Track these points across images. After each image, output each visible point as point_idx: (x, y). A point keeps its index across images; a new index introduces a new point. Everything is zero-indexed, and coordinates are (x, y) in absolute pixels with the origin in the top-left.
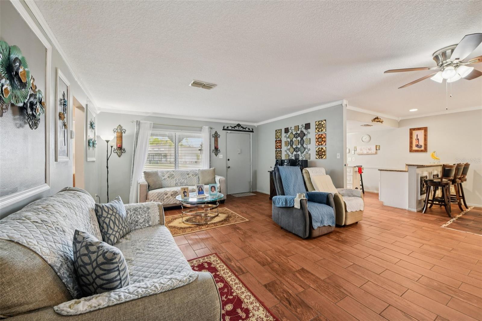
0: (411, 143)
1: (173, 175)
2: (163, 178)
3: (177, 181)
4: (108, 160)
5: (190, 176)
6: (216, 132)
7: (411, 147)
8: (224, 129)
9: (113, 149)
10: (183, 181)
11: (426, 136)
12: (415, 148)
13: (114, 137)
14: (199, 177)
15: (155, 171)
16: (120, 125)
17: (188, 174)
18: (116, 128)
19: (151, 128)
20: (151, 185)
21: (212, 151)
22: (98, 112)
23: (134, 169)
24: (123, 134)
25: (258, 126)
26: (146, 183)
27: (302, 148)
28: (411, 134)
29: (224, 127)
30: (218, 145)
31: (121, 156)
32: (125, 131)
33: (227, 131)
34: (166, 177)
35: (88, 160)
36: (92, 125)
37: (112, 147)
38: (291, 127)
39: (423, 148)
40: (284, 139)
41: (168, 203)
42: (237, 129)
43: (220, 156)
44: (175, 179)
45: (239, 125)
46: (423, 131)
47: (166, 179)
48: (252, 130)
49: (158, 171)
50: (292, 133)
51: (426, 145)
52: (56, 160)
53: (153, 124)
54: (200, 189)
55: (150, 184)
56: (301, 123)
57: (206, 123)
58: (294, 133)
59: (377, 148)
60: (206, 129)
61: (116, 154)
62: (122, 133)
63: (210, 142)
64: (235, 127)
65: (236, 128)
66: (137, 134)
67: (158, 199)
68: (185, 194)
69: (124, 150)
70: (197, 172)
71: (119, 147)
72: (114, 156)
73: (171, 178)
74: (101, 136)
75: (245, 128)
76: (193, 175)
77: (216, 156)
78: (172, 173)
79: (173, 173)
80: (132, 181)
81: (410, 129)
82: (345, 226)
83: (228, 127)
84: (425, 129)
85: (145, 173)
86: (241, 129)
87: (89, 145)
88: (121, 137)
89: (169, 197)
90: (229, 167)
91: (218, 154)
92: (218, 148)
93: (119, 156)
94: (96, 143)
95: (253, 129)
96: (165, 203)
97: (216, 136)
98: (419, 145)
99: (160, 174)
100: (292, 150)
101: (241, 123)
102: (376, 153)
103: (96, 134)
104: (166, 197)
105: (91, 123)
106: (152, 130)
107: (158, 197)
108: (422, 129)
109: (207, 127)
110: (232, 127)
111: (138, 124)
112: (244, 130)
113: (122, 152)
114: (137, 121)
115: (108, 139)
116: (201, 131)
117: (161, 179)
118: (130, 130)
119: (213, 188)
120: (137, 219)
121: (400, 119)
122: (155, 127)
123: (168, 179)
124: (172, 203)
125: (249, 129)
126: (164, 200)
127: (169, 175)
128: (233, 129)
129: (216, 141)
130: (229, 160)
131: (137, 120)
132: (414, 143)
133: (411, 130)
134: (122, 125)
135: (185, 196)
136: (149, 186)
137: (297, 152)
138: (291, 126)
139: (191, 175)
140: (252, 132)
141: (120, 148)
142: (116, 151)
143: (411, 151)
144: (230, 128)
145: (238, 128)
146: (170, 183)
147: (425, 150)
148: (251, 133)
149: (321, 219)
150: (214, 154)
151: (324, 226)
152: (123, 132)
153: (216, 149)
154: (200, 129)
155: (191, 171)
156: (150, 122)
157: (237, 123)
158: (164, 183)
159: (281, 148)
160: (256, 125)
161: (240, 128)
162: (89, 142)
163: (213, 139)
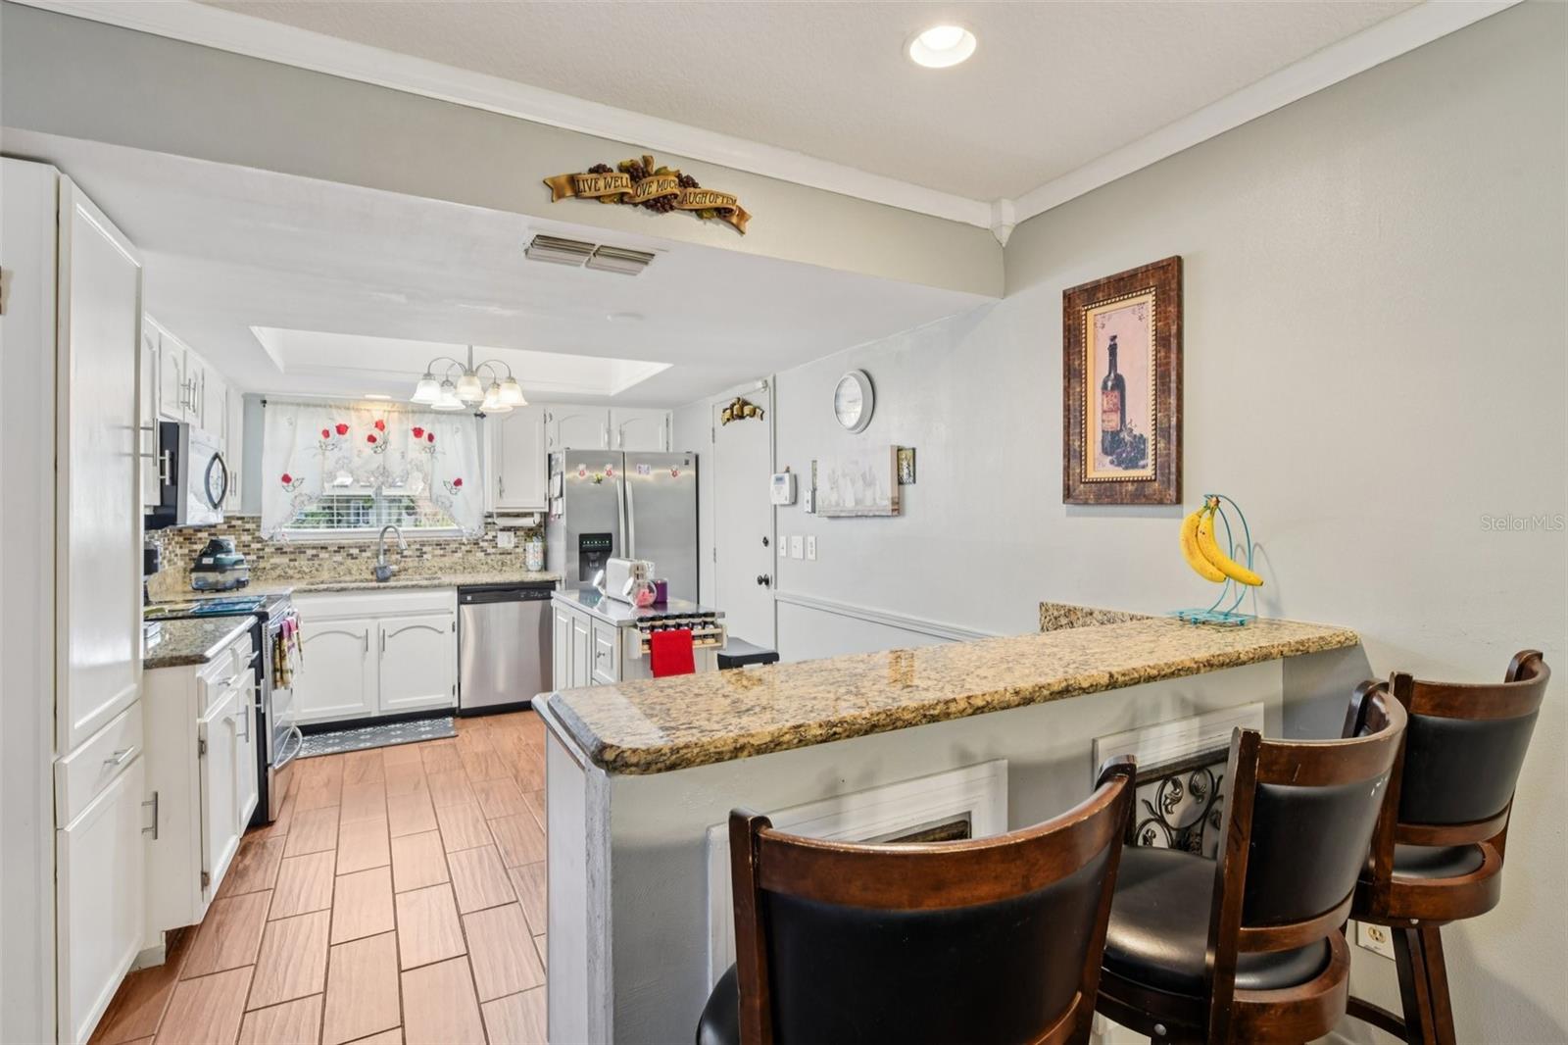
7: (1073, 455)
11: (1169, 340)
12: (1101, 468)
28: (1075, 339)
39: (1146, 469)
46: (1146, 302)
51: (1172, 431)
81: (1069, 297)
84: (1165, 281)
98: (1128, 438)
102: (897, 507)
108: (1144, 288)
121: (1011, 214)
132: (1097, 421)
143: (1077, 490)
147: (1166, 486)
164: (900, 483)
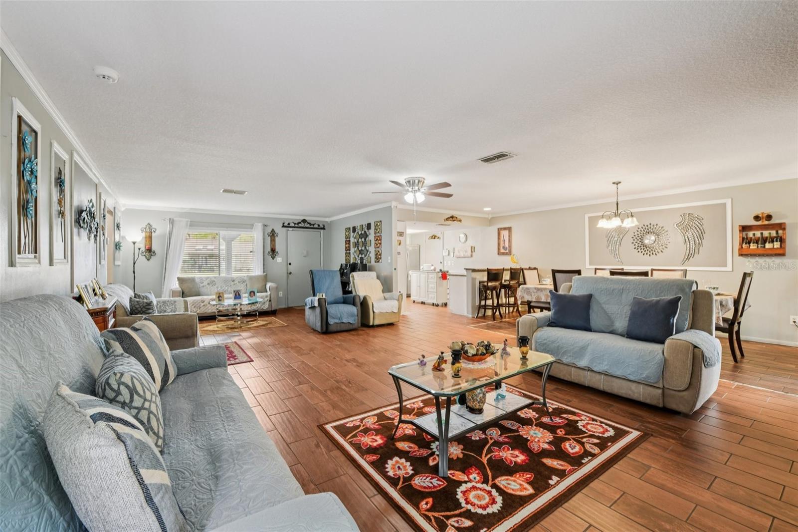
0: (499, 244)
1: (214, 281)
2: (202, 285)
3: (219, 288)
4: (134, 264)
5: (235, 283)
6: (273, 229)
8: (283, 226)
9: (140, 252)
10: (226, 288)
11: (510, 236)
12: (502, 251)
13: (142, 238)
14: (247, 284)
15: (192, 277)
16: (149, 224)
17: (233, 281)
18: (145, 227)
19: (187, 225)
20: (186, 291)
21: (267, 252)
22: (123, 209)
23: (166, 274)
24: (153, 234)
25: (331, 221)
26: (180, 289)
27: (365, 250)
28: (499, 234)
29: (283, 224)
30: (275, 246)
31: (151, 260)
32: (156, 230)
33: (288, 228)
34: (205, 283)
35: (116, 264)
36: (118, 227)
37: (139, 249)
38: (357, 227)
39: (507, 251)
40: (352, 240)
41: (206, 311)
42: (302, 226)
43: (279, 259)
44: (216, 286)
45: (304, 221)
46: (507, 231)
47: (205, 286)
48: (322, 227)
49: (195, 277)
50: (358, 233)
51: (510, 247)
52: (100, 264)
53: (191, 221)
54: (237, 294)
55: (184, 291)
56: (365, 223)
57: (259, 219)
58: (360, 233)
59: (473, 249)
60: (259, 226)
61: (144, 257)
62: (151, 233)
63: (264, 242)
64: (300, 223)
65: (300, 225)
66: (170, 234)
67: (193, 307)
68: (220, 298)
69: (154, 252)
70: (245, 278)
71: (148, 250)
72: (142, 260)
73: (211, 285)
74: (127, 237)
75: (313, 225)
76: (239, 282)
77: (273, 259)
78: (213, 279)
79: (215, 280)
80: (163, 288)
82: (373, 326)
83: (289, 224)
84: (510, 229)
85: (179, 279)
86: (308, 225)
87: (116, 248)
88: (151, 237)
89: (207, 305)
90: (290, 273)
91: (276, 257)
92: (275, 250)
93: (148, 260)
94: (121, 245)
95: (324, 226)
96: (202, 312)
97: (273, 235)
99: (197, 280)
100: (358, 252)
101: (307, 218)
102: (472, 256)
103: (121, 235)
104: (203, 304)
105: (117, 225)
106: (189, 229)
107: (193, 305)
109: (260, 224)
110: (295, 224)
111: (172, 222)
112: (312, 226)
113: (152, 255)
114: (170, 219)
115: (134, 241)
116: (252, 229)
117: (198, 286)
118: (161, 228)
119: (252, 293)
120: (165, 309)
121: (490, 217)
122: (192, 225)
123: (207, 286)
124: (210, 311)
125: (319, 225)
126: (200, 308)
127: (209, 282)
128: (296, 225)
129: (273, 241)
130: (290, 264)
131: (170, 217)
133: (499, 230)
134: (151, 224)
135: (220, 300)
136: (183, 293)
137: (362, 255)
138: (357, 224)
139: (237, 282)
140: (324, 228)
141: (150, 251)
142: (144, 253)
144: (292, 225)
145: (304, 225)
146: (210, 291)
147: (510, 253)
148: (322, 231)
149: (339, 316)
150: (270, 256)
151: (343, 323)
152: (152, 231)
153: (273, 250)
154: (251, 226)
155: (237, 277)
156: (187, 220)
157: (303, 218)
158: (203, 290)
159: (350, 250)
160: (327, 220)
161: (306, 224)
162: (116, 246)
163: (268, 239)
164: (472, 252)
